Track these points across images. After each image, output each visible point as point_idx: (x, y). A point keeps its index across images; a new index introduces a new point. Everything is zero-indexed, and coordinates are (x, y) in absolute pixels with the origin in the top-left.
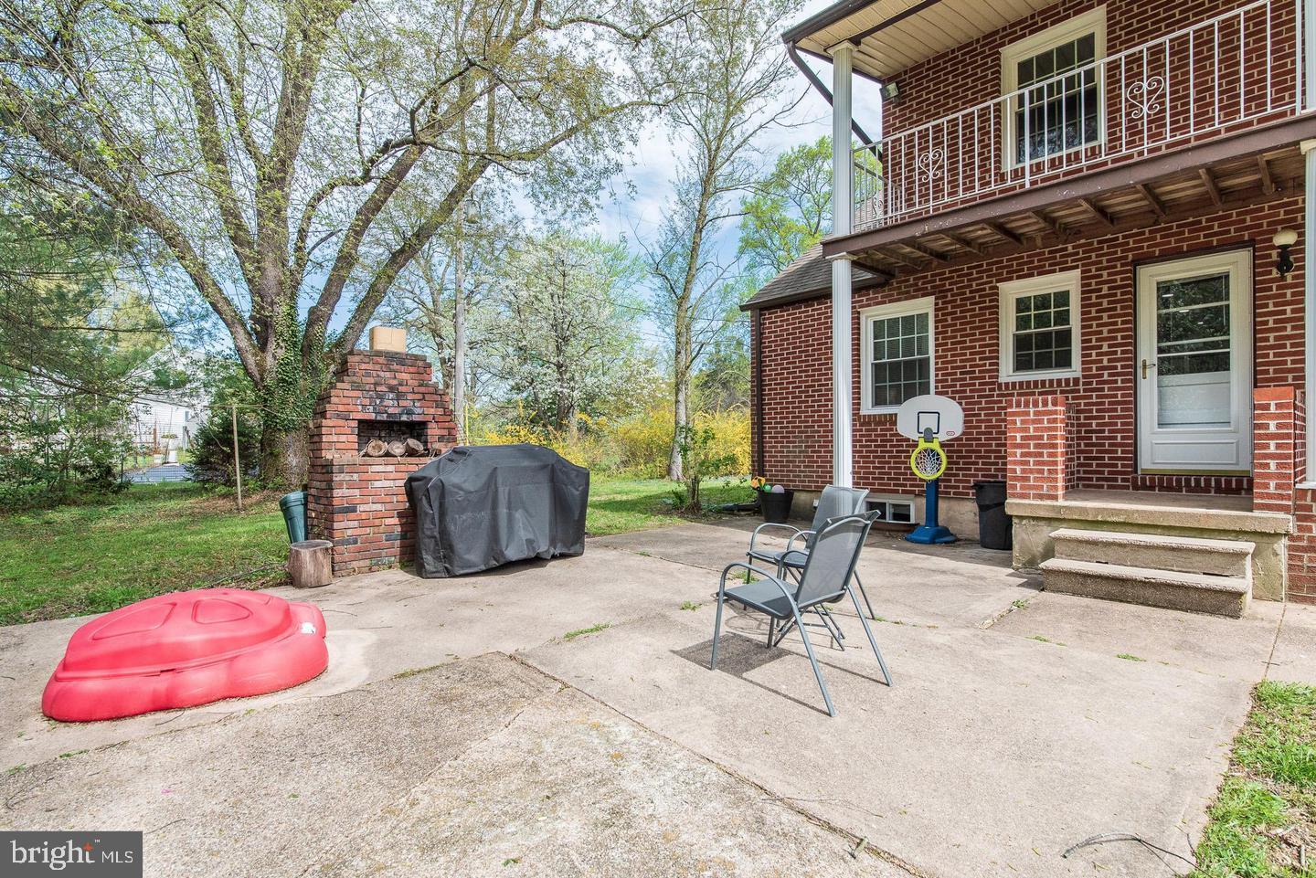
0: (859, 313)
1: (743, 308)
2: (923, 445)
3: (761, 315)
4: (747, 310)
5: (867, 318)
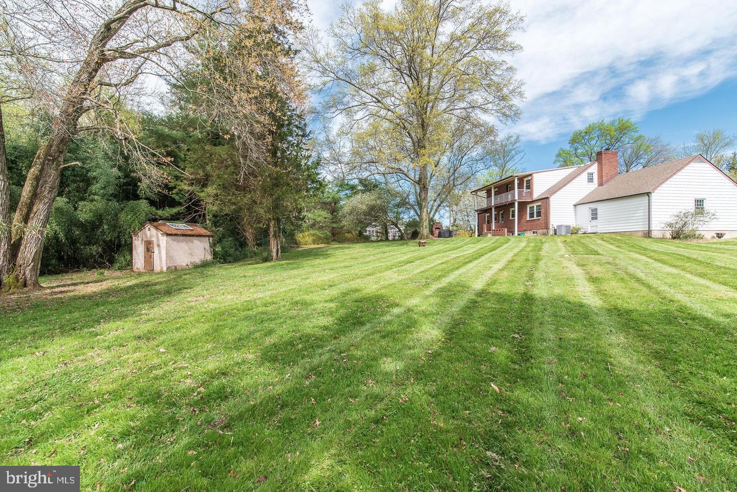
0: (483, 216)
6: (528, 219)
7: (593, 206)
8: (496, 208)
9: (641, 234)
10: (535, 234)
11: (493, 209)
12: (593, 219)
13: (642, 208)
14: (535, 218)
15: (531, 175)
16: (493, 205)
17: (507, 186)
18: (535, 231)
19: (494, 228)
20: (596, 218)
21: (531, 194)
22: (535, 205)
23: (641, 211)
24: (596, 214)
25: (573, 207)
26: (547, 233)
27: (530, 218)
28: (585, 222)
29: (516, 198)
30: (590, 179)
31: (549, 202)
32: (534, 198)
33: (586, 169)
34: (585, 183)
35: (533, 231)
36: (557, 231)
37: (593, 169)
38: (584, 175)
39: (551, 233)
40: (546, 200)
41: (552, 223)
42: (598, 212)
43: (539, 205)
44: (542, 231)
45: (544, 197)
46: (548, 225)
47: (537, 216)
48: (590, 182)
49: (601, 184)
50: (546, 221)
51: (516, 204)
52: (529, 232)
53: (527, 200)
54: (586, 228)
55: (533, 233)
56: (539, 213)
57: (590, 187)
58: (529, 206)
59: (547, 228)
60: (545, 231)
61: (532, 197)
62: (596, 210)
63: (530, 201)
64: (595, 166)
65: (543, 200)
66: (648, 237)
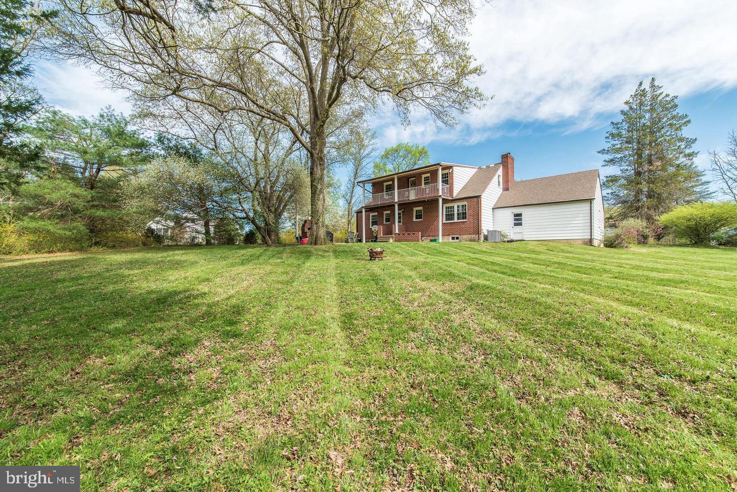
2: (375, 231)
5: (371, 215)
6: (444, 222)
7: (517, 211)
8: (399, 205)
9: (580, 242)
10: (456, 240)
11: (396, 206)
12: (516, 225)
13: (581, 215)
14: (456, 220)
15: (451, 167)
16: (396, 200)
17: (408, 179)
18: (455, 236)
19: (397, 232)
20: (520, 224)
21: (451, 190)
22: (455, 205)
23: (582, 218)
24: (521, 220)
25: (491, 210)
26: (477, 239)
27: (446, 220)
28: (507, 228)
29: (440, 194)
30: (499, 182)
31: (481, 201)
32: (454, 196)
33: (496, 170)
34: (497, 186)
35: (453, 236)
36: (489, 237)
37: (500, 172)
38: (497, 176)
39: (482, 239)
40: (475, 199)
41: (482, 228)
42: (523, 217)
43: (463, 206)
44: (470, 236)
45: (471, 195)
46: (478, 229)
47: (458, 219)
48: (499, 185)
49: (506, 189)
50: (476, 224)
51: (441, 201)
52: (446, 237)
53: (448, 198)
54: (509, 234)
55: (453, 238)
56: (463, 215)
57: (500, 190)
58: (445, 206)
59: (478, 233)
60: (473, 236)
61: (451, 194)
62: (520, 215)
63: (450, 198)
64: (501, 168)
65: (469, 200)
66: (591, 245)
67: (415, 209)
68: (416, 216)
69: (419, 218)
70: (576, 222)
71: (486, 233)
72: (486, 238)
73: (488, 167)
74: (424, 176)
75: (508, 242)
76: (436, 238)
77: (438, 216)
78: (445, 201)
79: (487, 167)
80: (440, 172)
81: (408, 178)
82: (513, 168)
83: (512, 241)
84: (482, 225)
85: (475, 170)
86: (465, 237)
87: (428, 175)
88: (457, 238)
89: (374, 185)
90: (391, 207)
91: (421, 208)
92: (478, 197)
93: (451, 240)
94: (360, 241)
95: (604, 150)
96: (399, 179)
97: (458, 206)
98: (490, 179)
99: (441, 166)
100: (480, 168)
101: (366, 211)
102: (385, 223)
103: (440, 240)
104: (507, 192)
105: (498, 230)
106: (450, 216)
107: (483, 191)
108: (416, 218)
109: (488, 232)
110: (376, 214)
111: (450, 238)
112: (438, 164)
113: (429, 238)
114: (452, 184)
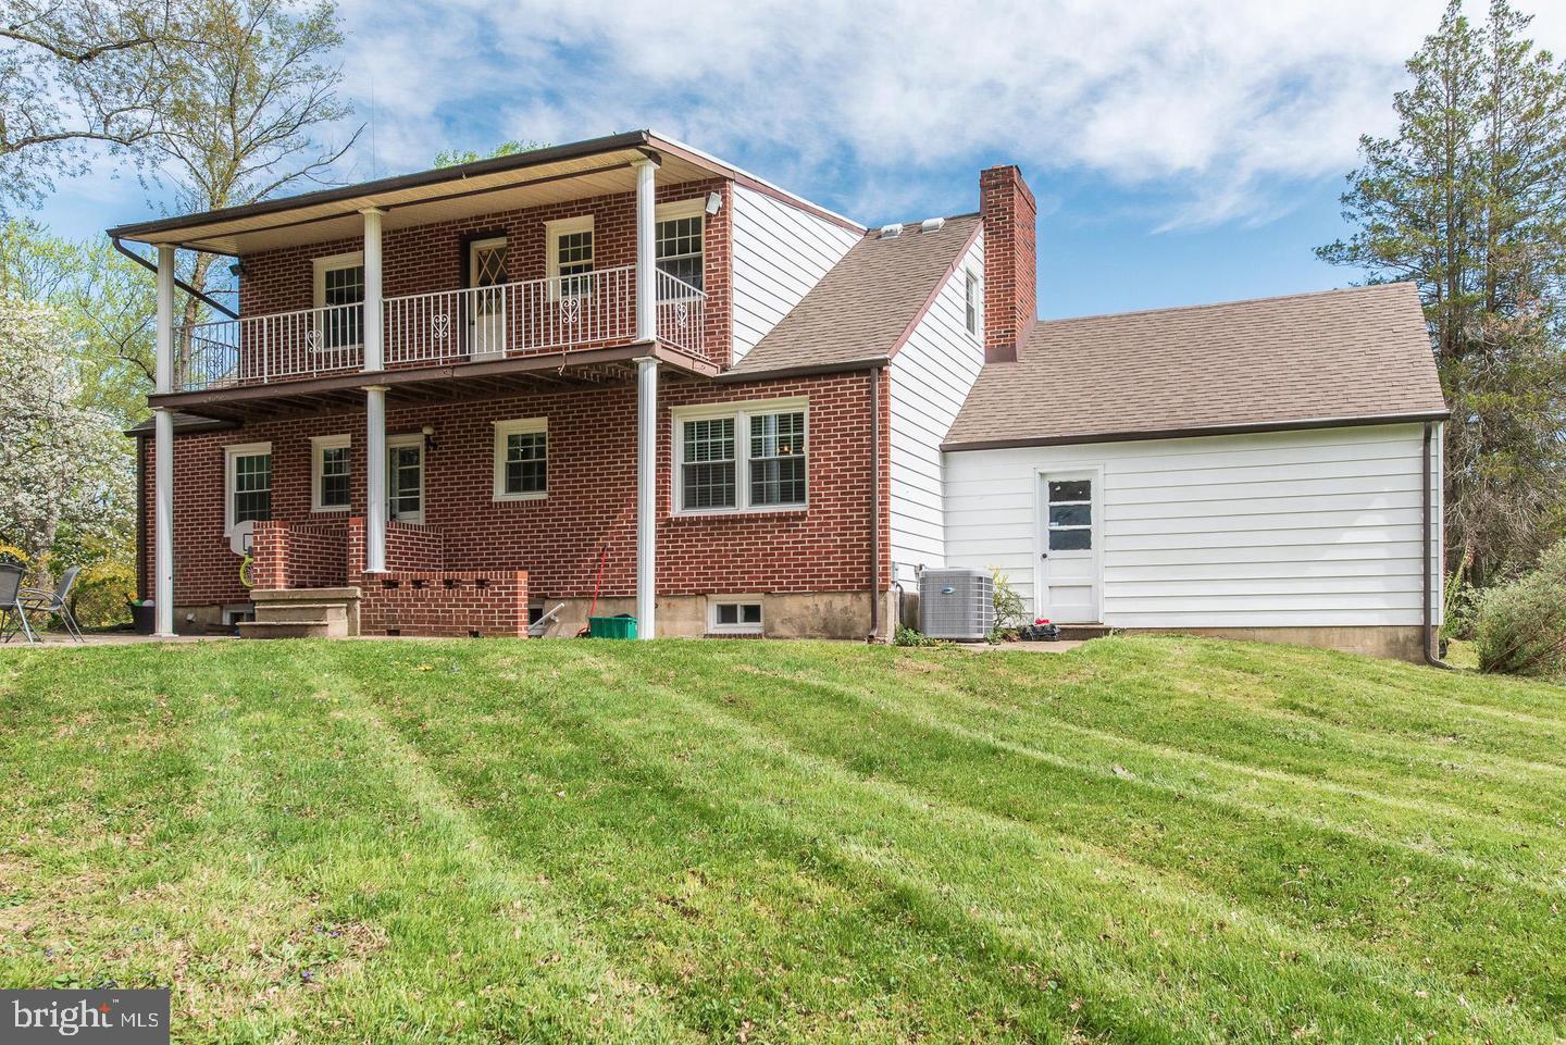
0: (223, 449)
1: (128, 434)
2: (248, 560)
3: (145, 442)
4: (134, 436)
5: (231, 454)
6: (677, 510)
7: (1068, 465)
8: (397, 397)
9: (1372, 642)
10: (742, 627)
11: (376, 404)
12: (1059, 542)
13: (1380, 502)
14: (744, 506)
15: (716, 183)
16: (374, 361)
17: (465, 243)
18: (741, 600)
19: (378, 565)
20: (1081, 541)
21: (716, 323)
22: (742, 414)
23: (1380, 519)
24: (1084, 515)
25: (935, 457)
26: (862, 626)
27: (689, 502)
28: (1018, 562)
29: (649, 331)
30: (970, 310)
31: (884, 397)
32: (735, 359)
33: (957, 248)
34: (963, 330)
35: (728, 599)
36: (930, 609)
37: (974, 257)
38: (960, 275)
39: (892, 621)
40: (851, 386)
41: (895, 555)
42: (1097, 501)
43: (783, 420)
44: (821, 601)
45: (830, 359)
46: (871, 561)
47: (758, 496)
48: (970, 326)
49: (1002, 351)
50: (856, 535)
51: (650, 377)
52: (687, 607)
53: (698, 368)
54: (1023, 593)
55: (727, 614)
56: (784, 478)
57: (971, 354)
58: (682, 416)
59: (870, 588)
60: (840, 602)
61: (720, 351)
62: (1081, 490)
63: (711, 372)
64: (979, 240)
65: (820, 386)
66: (1427, 660)
67: (506, 428)
68: (512, 470)
69: (528, 487)
70: (1348, 536)
71: (912, 588)
72: (912, 615)
73: (915, 229)
74: (556, 229)
75: (1024, 635)
76: (623, 607)
77: (632, 478)
78: (677, 385)
79: (907, 228)
80: (649, 213)
81: (465, 234)
82: (1031, 246)
83: (1044, 633)
84: (894, 538)
85: (851, 240)
86: (793, 605)
87: (583, 224)
88: (752, 613)
89: (249, 266)
90: (344, 404)
91: (537, 425)
92: (871, 371)
93: (713, 625)
94: (143, 621)
95: (1339, 246)
96: (393, 241)
97: (757, 424)
98: (931, 282)
99: (654, 156)
100: (873, 234)
101: (179, 433)
102: (317, 506)
103: (647, 626)
104: (1007, 368)
105: (979, 568)
106: (708, 481)
107: (898, 339)
108: (512, 487)
109: (925, 579)
110: (263, 449)
111: (712, 613)
112: (634, 140)
113: (584, 608)
114: (722, 285)
